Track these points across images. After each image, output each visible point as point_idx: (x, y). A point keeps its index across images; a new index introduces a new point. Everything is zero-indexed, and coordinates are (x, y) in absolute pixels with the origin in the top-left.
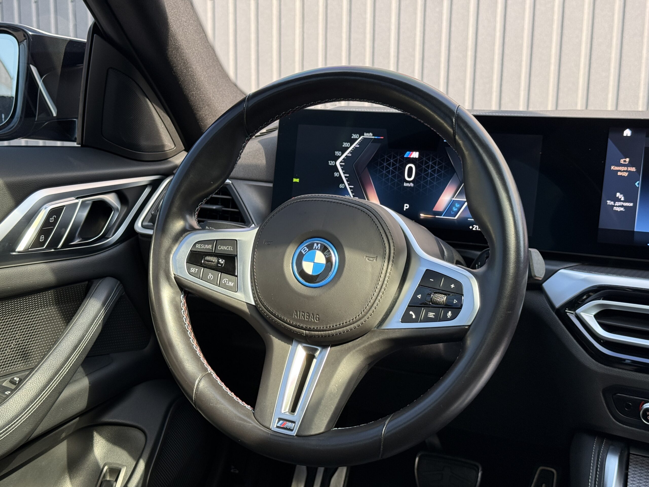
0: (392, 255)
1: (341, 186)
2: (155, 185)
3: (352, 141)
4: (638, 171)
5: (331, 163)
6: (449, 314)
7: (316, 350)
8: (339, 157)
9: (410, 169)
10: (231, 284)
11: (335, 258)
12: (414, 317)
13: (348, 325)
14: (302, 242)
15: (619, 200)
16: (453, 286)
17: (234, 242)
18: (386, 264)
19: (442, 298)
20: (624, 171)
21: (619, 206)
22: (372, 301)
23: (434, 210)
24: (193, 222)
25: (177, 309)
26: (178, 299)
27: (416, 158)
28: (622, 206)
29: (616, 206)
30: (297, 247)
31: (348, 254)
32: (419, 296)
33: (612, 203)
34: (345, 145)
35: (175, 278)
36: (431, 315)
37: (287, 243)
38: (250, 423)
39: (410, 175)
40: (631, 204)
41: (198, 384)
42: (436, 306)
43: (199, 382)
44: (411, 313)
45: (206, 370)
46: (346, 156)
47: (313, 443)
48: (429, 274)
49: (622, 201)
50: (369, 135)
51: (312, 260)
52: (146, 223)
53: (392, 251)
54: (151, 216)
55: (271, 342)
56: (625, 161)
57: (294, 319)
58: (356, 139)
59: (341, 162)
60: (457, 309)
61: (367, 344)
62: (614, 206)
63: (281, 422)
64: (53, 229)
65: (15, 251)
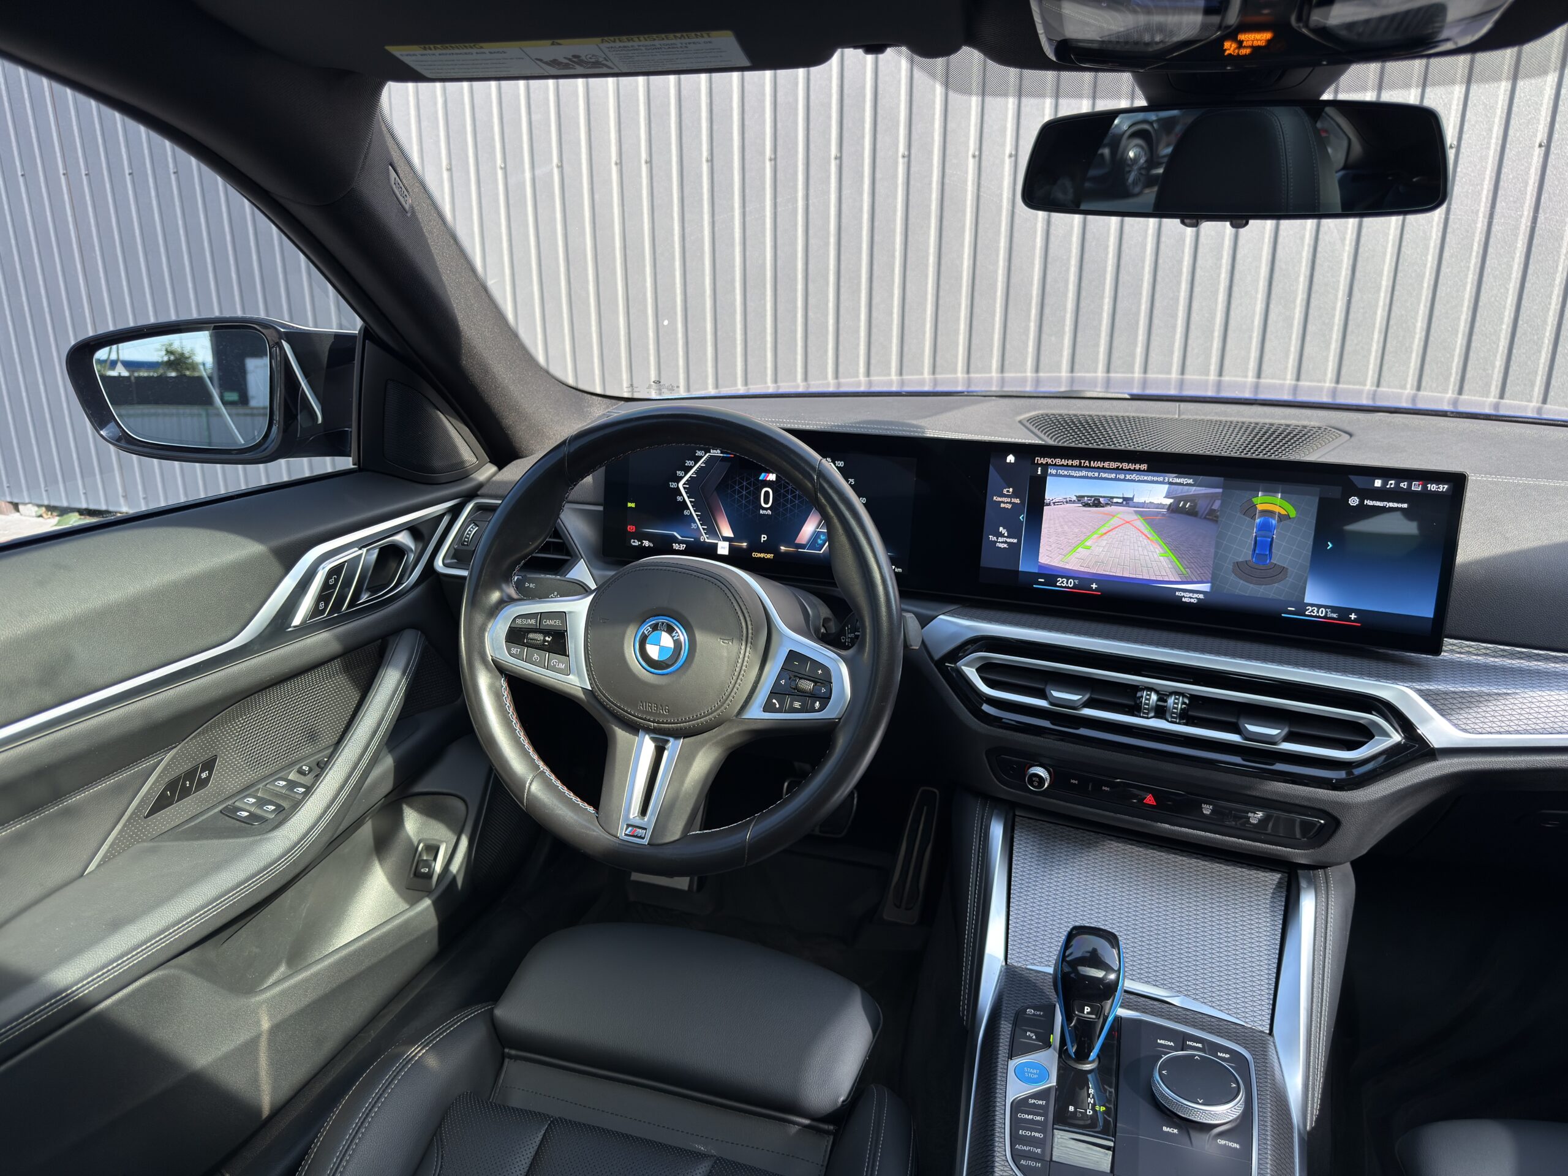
0: (750, 635)
1: (686, 513)
2: (455, 512)
3: (697, 459)
4: (1022, 502)
5: (673, 485)
6: (817, 704)
7: (667, 741)
8: (682, 478)
9: (767, 493)
10: (562, 666)
11: (682, 636)
12: (777, 706)
13: (703, 717)
14: (645, 621)
15: (1002, 536)
16: (820, 672)
17: (562, 615)
18: (743, 647)
19: (808, 686)
20: (1007, 503)
21: (1002, 542)
22: (729, 690)
23: (796, 542)
24: (511, 591)
25: (498, 696)
26: (497, 684)
27: (772, 481)
28: (1005, 542)
29: (999, 542)
30: (637, 627)
31: (700, 637)
32: (783, 682)
33: (994, 539)
34: (689, 463)
35: (492, 660)
36: (797, 705)
37: (627, 621)
38: (594, 831)
39: (766, 501)
40: (1015, 541)
41: (529, 787)
42: (801, 694)
43: (530, 784)
44: (774, 701)
45: (538, 767)
46: (690, 477)
47: (668, 852)
48: (792, 655)
49: (1005, 537)
50: (716, 453)
51: (657, 643)
52: (448, 561)
53: (750, 631)
54: (453, 551)
55: (613, 733)
56: (1008, 491)
57: (640, 711)
58: (702, 457)
59: (684, 484)
60: (825, 700)
61: (724, 736)
62: (997, 542)
63: (630, 829)
64: (334, 591)
65: (290, 627)
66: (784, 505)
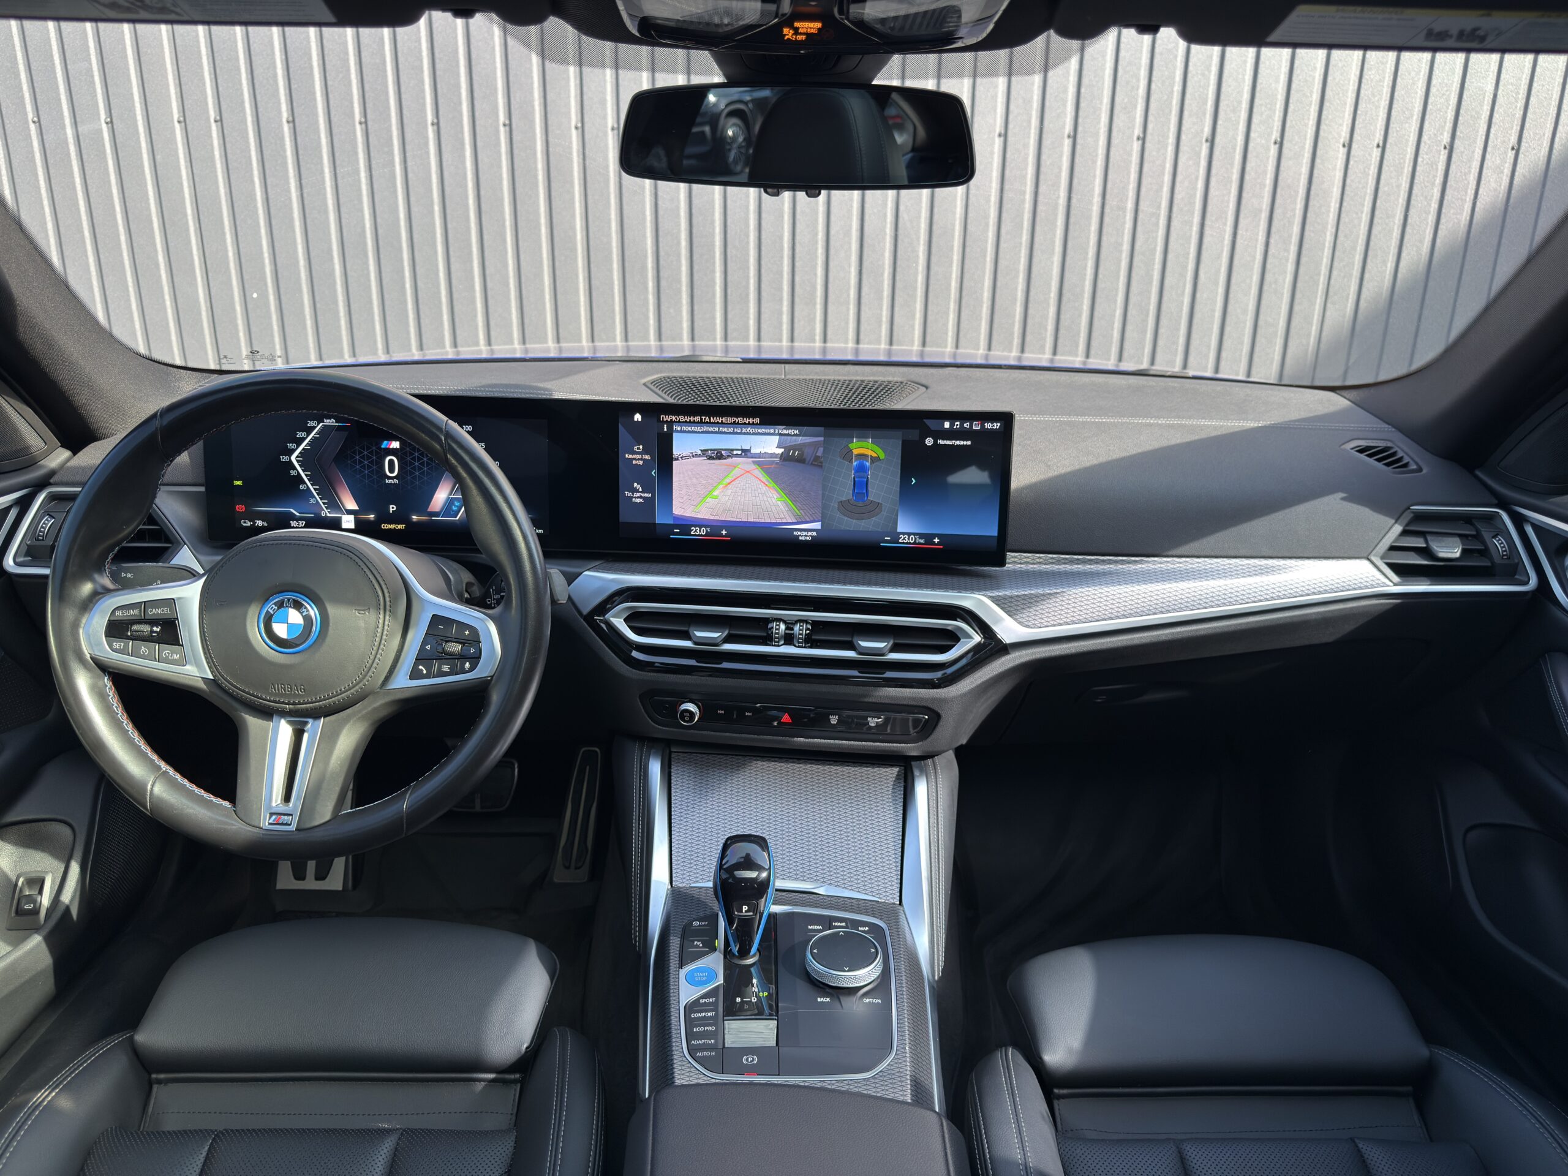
0: (388, 603)
1: (302, 487)
3: (309, 430)
4: (653, 458)
5: (284, 459)
6: (467, 665)
7: (306, 723)
8: (293, 451)
9: (391, 462)
10: (176, 657)
12: (425, 672)
13: (344, 692)
14: (267, 599)
16: (467, 633)
17: (170, 602)
18: (381, 616)
19: (455, 648)
20: (639, 459)
21: (638, 498)
22: (370, 662)
23: (429, 510)
24: (106, 581)
25: (101, 696)
26: (100, 683)
27: (396, 449)
28: (641, 497)
29: (635, 497)
30: (260, 606)
31: (331, 610)
32: (428, 647)
33: (630, 494)
34: (300, 434)
35: (91, 658)
36: (446, 668)
37: (248, 601)
38: (233, 825)
39: (392, 470)
40: (650, 495)
41: (152, 789)
42: (450, 657)
43: (153, 786)
44: (421, 667)
45: (159, 768)
46: (303, 449)
47: (318, 835)
48: (436, 620)
49: (640, 492)
50: (330, 422)
51: (284, 620)
52: (20, 559)
53: (388, 599)
55: (244, 721)
56: (638, 448)
57: (271, 694)
58: (315, 427)
59: (297, 457)
60: (475, 659)
61: (370, 709)
62: (632, 497)
63: (274, 817)
66: (412, 473)
